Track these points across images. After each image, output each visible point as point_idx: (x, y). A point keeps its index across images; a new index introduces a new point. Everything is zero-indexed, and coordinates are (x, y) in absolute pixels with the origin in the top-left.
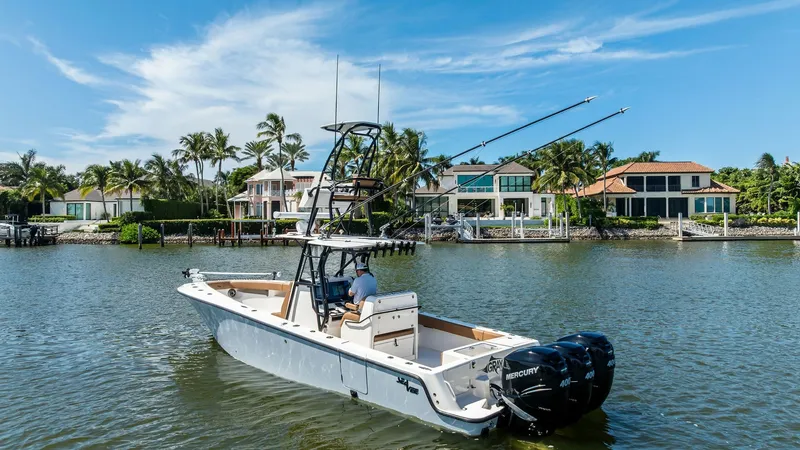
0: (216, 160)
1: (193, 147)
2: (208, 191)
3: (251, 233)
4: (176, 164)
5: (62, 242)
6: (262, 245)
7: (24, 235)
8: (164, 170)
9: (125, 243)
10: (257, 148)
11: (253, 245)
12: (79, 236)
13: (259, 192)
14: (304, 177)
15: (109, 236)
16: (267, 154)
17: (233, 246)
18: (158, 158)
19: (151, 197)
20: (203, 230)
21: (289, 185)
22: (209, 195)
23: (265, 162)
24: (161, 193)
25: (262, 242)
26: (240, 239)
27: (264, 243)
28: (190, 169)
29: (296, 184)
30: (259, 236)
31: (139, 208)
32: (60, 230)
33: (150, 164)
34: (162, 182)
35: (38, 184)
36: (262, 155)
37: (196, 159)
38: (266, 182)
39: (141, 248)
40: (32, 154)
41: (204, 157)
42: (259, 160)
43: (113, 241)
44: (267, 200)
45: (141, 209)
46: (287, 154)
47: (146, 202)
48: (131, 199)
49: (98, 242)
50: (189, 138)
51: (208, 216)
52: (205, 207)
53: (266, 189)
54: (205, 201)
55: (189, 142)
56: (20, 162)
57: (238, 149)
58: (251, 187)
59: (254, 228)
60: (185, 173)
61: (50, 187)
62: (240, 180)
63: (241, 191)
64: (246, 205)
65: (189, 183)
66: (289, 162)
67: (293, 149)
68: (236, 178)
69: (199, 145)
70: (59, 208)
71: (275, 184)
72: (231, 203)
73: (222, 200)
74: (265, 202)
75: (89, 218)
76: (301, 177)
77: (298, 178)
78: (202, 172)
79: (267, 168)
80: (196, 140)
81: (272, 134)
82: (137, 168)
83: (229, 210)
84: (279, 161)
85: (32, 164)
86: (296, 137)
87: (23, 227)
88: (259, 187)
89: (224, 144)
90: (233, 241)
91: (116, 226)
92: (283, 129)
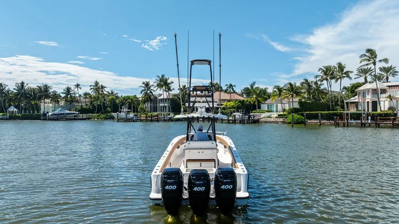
0: (338, 79)
1: (325, 74)
2: (335, 97)
3: (355, 119)
4: (316, 83)
5: (262, 122)
6: (362, 126)
7: (245, 119)
8: (310, 86)
9: (288, 123)
10: (364, 72)
11: (356, 126)
12: (269, 119)
13: (364, 96)
14: (394, 86)
15: (281, 120)
16: (370, 74)
17: (344, 126)
18: (306, 80)
19: (303, 100)
20: (329, 117)
21: (384, 91)
22: (335, 98)
23: (369, 79)
24: (308, 98)
25: (362, 125)
26: (348, 123)
27: (363, 125)
28: (324, 85)
29: (388, 90)
30: (360, 121)
31: (297, 106)
32: (262, 116)
33: (302, 84)
34: (309, 93)
35: (255, 96)
36: (367, 75)
37: (327, 80)
38: (368, 90)
39: (292, 126)
40: (254, 83)
41: (332, 78)
42: (366, 79)
43: (283, 122)
44: (369, 100)
45: (298, 107)
46: (383, 73)
47: (300, 103)
48: (293, 102)
49: (277, 122)
50: (323, 68)
51: (334, 110)
52: (332, 105)
53: (368, 94)
54: (332, 102)
55: (324, 71)
56: (250, 87)
57: (352, 72)
58: (360, 93)
59: (357, 116)
60: (322, 87)
61: (259, 97)
62: (353, 90)
63: (354, 96)
64: (356, 104)
65: (323, 93)
66: (385, 78)
67: (387, 70)
68: (351, 89)
69: (328, 72)
70: (264, 107)
71: (375, 91)
72: (347, 103)
73: (343, 102)
74: (368, 102)
75: (277, 112)
76: (392, 86)
77: (389, 86)
78: (331, 86)
79: (370, 83)
80: (327, 69)
81: (369, 61)
82: (295, 86)
83: (345, 106)
84: (378, 78)
85: (254, 88)
86: (386, 60)
87: (245, 115)
88: (364, 93)
89: (343, 70)
90: (344, 124)
91: (285, 115)
92: (376, 57)
